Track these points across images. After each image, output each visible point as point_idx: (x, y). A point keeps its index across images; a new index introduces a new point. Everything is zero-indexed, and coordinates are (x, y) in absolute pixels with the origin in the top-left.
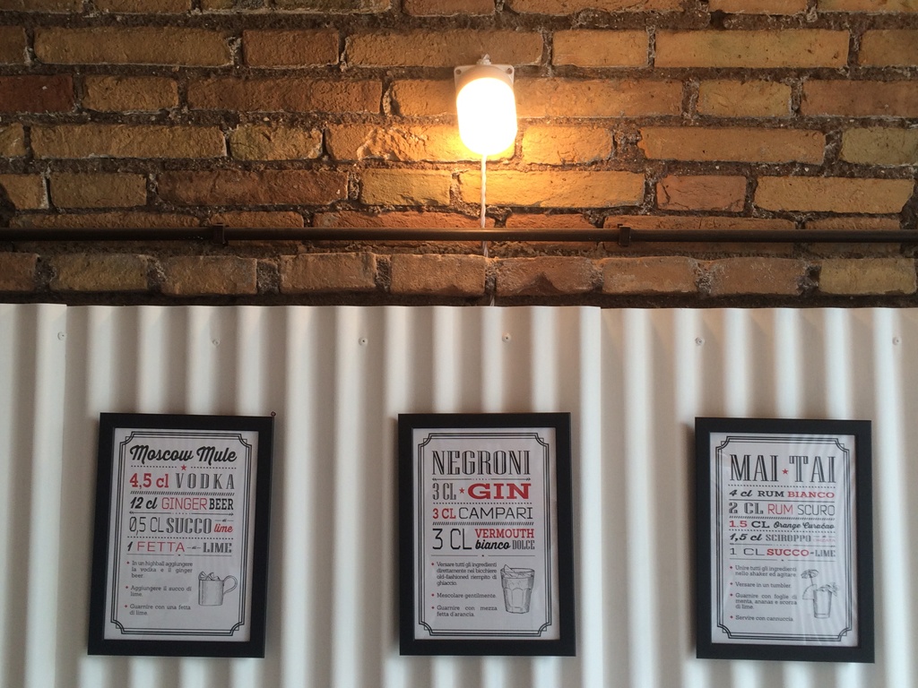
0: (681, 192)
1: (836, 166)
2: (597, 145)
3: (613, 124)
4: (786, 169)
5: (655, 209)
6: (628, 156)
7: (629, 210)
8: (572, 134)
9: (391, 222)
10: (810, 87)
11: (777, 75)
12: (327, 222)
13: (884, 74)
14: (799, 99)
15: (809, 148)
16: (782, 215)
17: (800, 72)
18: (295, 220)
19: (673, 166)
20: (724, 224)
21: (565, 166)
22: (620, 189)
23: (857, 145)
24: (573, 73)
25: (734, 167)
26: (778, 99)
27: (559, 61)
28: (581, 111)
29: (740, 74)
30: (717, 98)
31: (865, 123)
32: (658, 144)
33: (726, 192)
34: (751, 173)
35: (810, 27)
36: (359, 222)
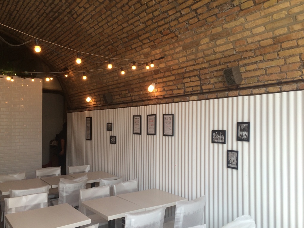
0: (169, 93)
1: (178, 89)
2: (162, 89)
3: (162, 87)
4: (175, 89)
5: (167, 95)
6: (164, 90)
7: (165, 95)
8: (160, 88)
9: (152, 98)
11: (171, 81)
12: (148, 99)
13: (178, 79)
14: (173, 83)
15: (175, 87)
16: (175, 94)
17: (173, 80)
18: (146, 99)
19: (167, 90)
20: (171, 96)
21: (160, 91)
22: (164, 93)
23: (179, 86)
24: (159, 83)
25: (171, 90)
26: (171, 83)
27: (158, 82)
28: (160, 86)
29: (169, 81)
30: (168, 84)
31: (179, 84)
32: (166, 88)
35: (172, 76)
36: (150, 99)
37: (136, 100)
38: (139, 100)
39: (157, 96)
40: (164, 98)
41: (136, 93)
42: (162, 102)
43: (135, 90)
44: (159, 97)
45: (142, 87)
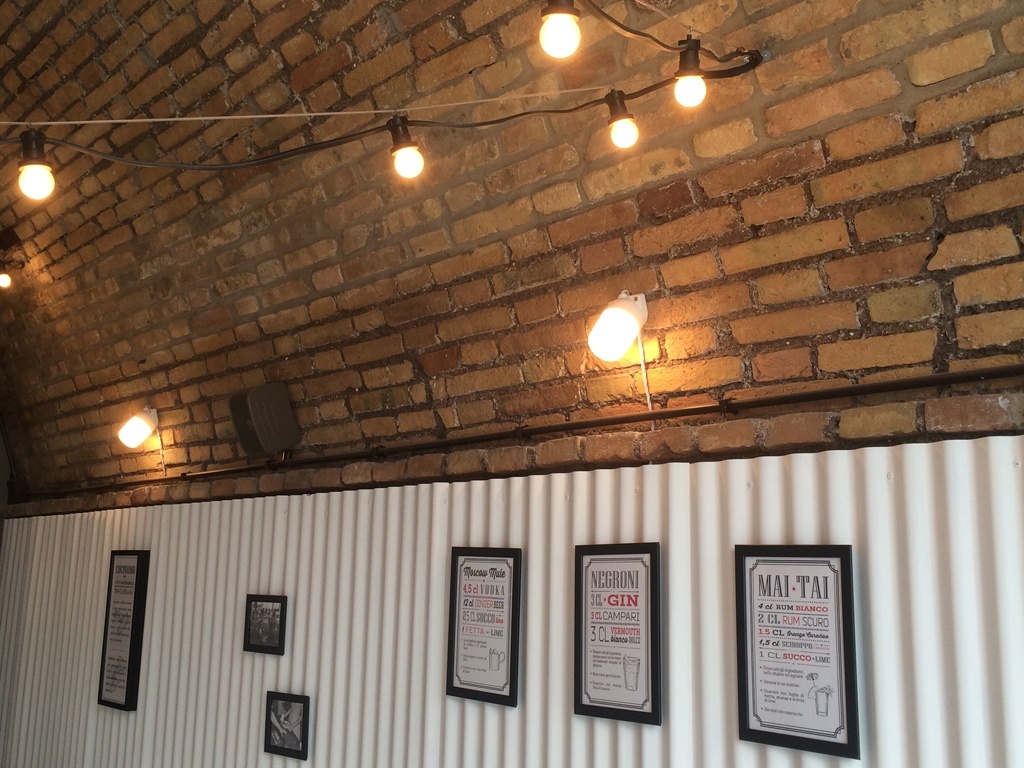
0: (768, 366)
1: (869, 328)
2: (705, 340)
3: (712, 322)
4: (833, 337)
5: (754, 383)
6: (728, 345)
7: (738, 385)
8: (689, 334)
9: (607, 413)
10: (830, 267)
11: (804, 263)
12: (575, 418)
13: (881, 245)
14: (825, 278)
15: (844, 316)
16: (842, 375)
17: (821, 257)
18: (559, 419)
19: (759, 347)
20: (798, 388)
21: (690, 359)
22: (725, 371)
23: (882, 307)
24: (681, 291)
25: (798, 341)
26: (808, 283)
27: (670, 284)
28: (690, 317)
29: (781, 268)
30: (772, 289)
31: (883, 287)
32: (744, 331)
33: (795, 361)
34: (811, 343)
35: (817, 220)
36: (591, 417)
37: (471, 432)
38: (495, 428)
39: (662, 398)
40: (730, 409)
41: (480, 382)
42: (711, 444)
43: (472, 354)
44: (673, 405)
45: (531, 327)
